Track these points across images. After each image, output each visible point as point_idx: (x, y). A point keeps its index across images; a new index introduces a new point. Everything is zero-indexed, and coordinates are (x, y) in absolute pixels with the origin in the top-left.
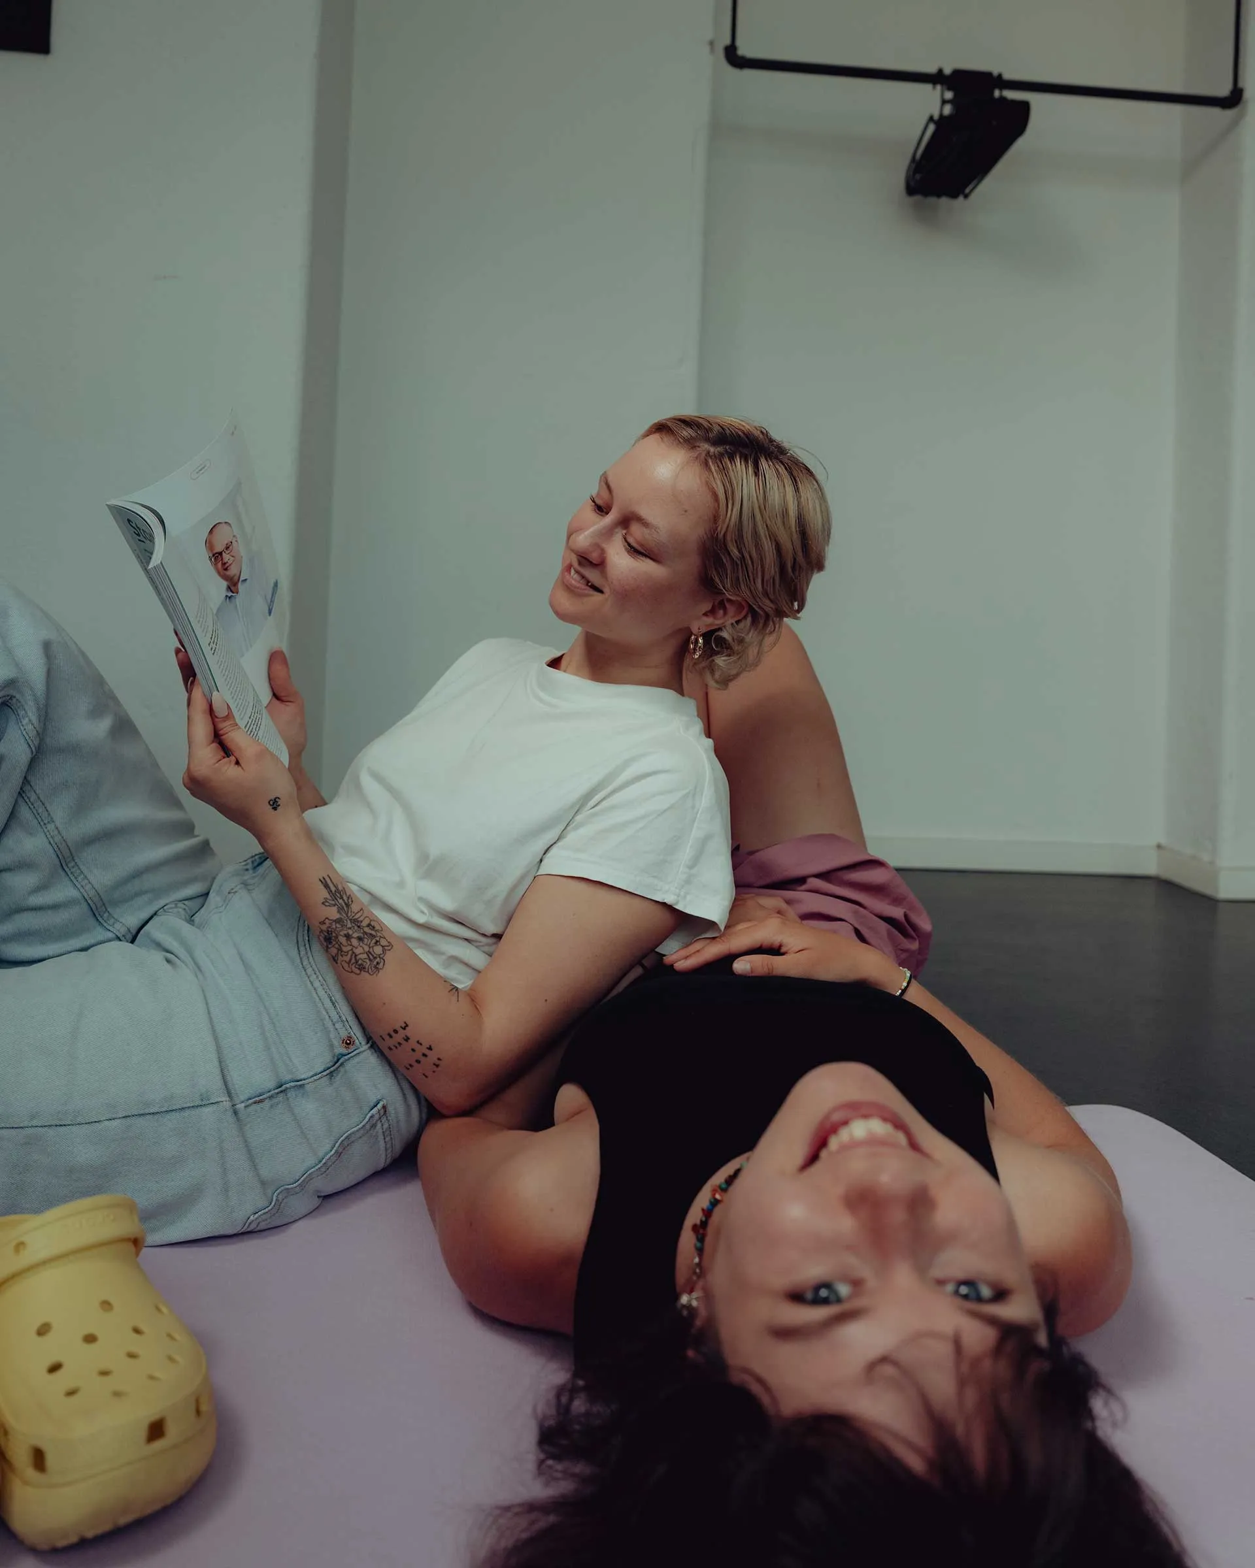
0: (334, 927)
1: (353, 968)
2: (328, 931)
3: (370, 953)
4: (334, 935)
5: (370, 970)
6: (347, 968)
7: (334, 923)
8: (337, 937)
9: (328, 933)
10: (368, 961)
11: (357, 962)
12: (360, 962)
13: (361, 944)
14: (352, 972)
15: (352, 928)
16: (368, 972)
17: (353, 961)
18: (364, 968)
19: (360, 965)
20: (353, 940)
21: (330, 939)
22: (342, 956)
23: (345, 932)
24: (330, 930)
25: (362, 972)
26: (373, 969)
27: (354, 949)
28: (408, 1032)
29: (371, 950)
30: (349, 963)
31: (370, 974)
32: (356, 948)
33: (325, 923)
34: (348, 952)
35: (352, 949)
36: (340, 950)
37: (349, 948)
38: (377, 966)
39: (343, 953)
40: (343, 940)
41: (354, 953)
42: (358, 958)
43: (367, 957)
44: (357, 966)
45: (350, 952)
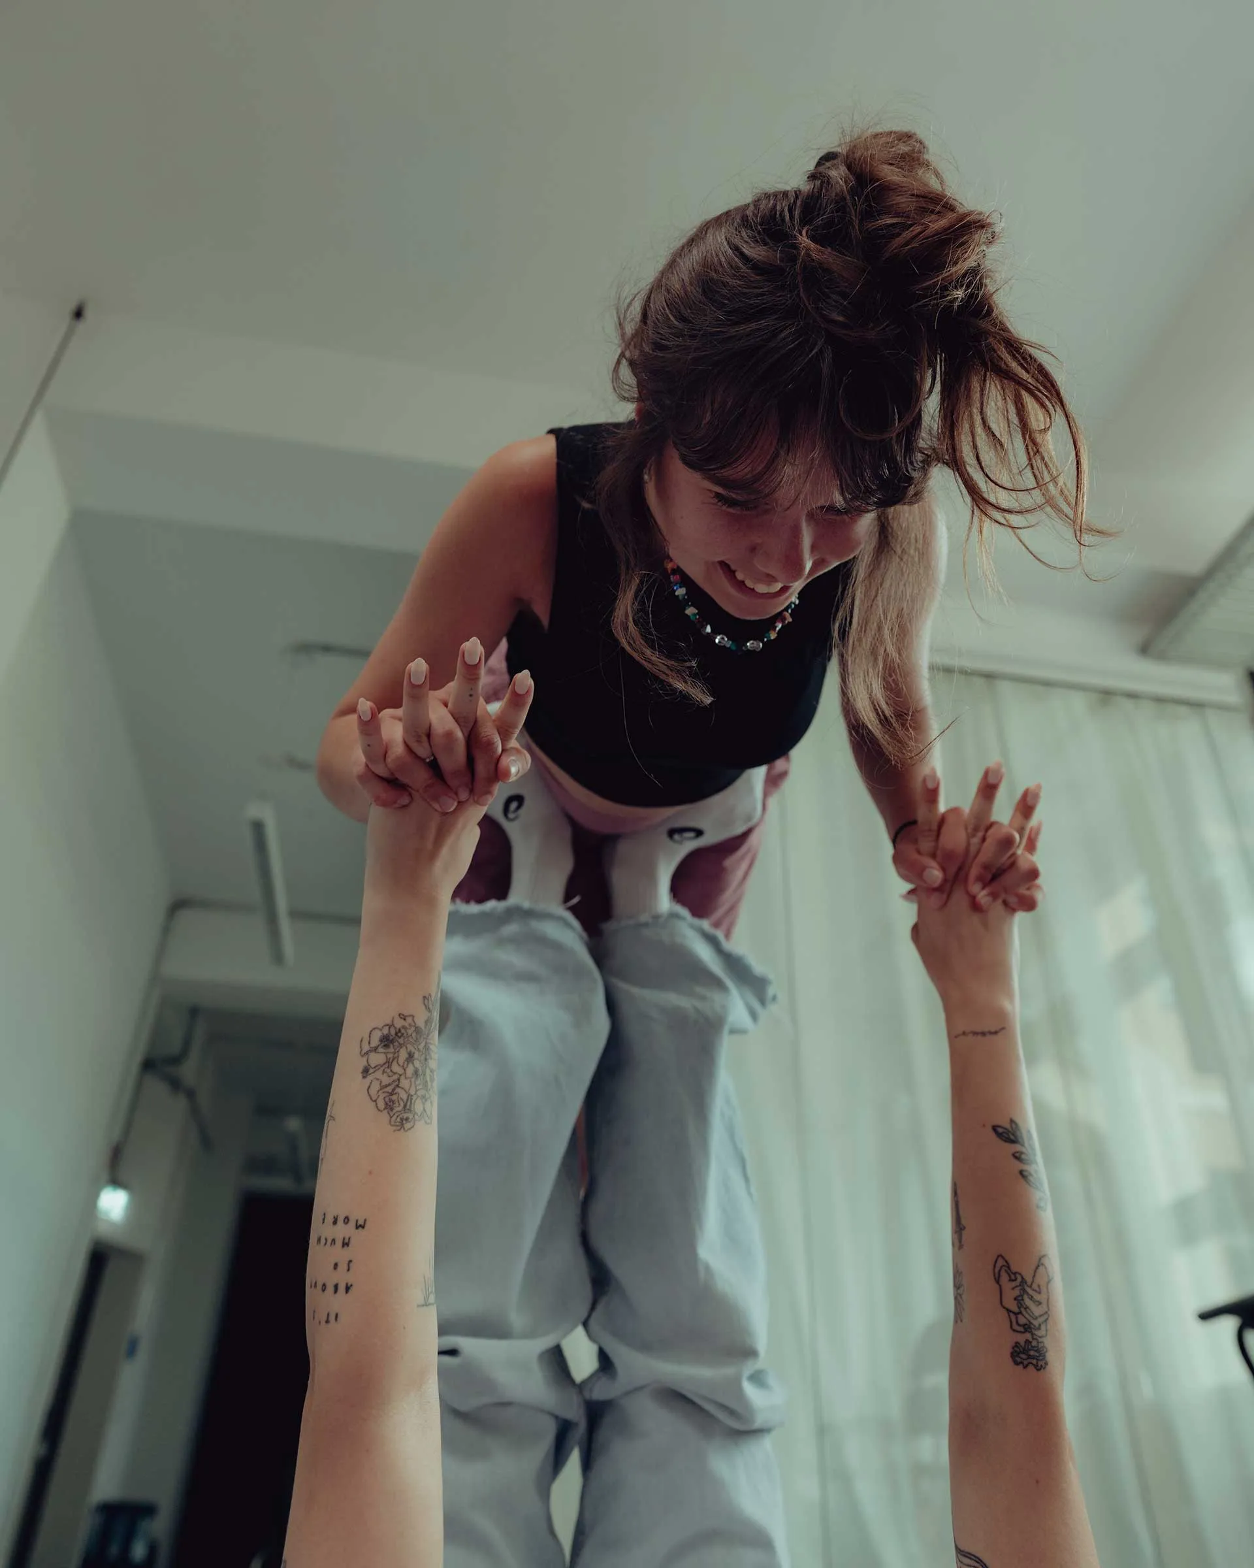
0: (410, 1032)
1: (381, 1098)
2: (400, 1030)
3: (411, 1099)
4: (401, 1041)
5: (395, 1116)
6: (373, 1091)
7: (413, 1029)
8: (401, 1046)
9: (396, 1034)
10: (402, 1104)
11: (391, 1094)
12: (394, 1097)
13: (413, 1080)
14: (375, 1101)
15: (421, 1053)
16: (391, 1117)
17: (389, 1089)
18: (392, 1109)
19: (391, 1101)
20: (411, 1066)
21: (392, 1041)
22: (384, 1072)
23: (413, 1050)
24: (403, 1031)
25: (386, 1111)
26: (399, 1120)
27: (403, 1077)
28: (357, 1237)
29: (414, 1098)
30: (383, 1087)
31: (390, 1121)
32: (406, 1078)
33: (405, 1019)
34: (395, 1073)
35: (400, 1075)
36: (389, 1063)
37: (400, 1071)
38: (404, 1122)
39: (388, 1071)
40: (403, 1054)
41: (399, 1080)
42: (398, 1090)
43: (405, 1100)
44: (387, 1099)
45: (396, 1077)
